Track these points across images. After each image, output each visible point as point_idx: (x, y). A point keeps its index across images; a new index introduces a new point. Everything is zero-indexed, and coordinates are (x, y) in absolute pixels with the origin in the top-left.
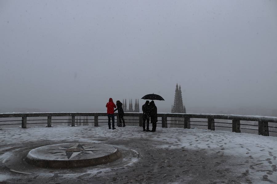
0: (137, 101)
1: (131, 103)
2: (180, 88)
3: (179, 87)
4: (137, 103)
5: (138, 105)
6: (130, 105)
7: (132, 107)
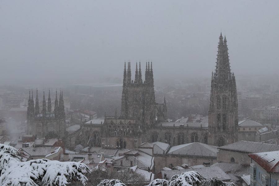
0: (150, 66)
1: (138, 69)
2: (225, 41)
3: (223, 39)
4: (149, 70)
5: (152, 72)
6: (136, 72)
7: (140, 76)
